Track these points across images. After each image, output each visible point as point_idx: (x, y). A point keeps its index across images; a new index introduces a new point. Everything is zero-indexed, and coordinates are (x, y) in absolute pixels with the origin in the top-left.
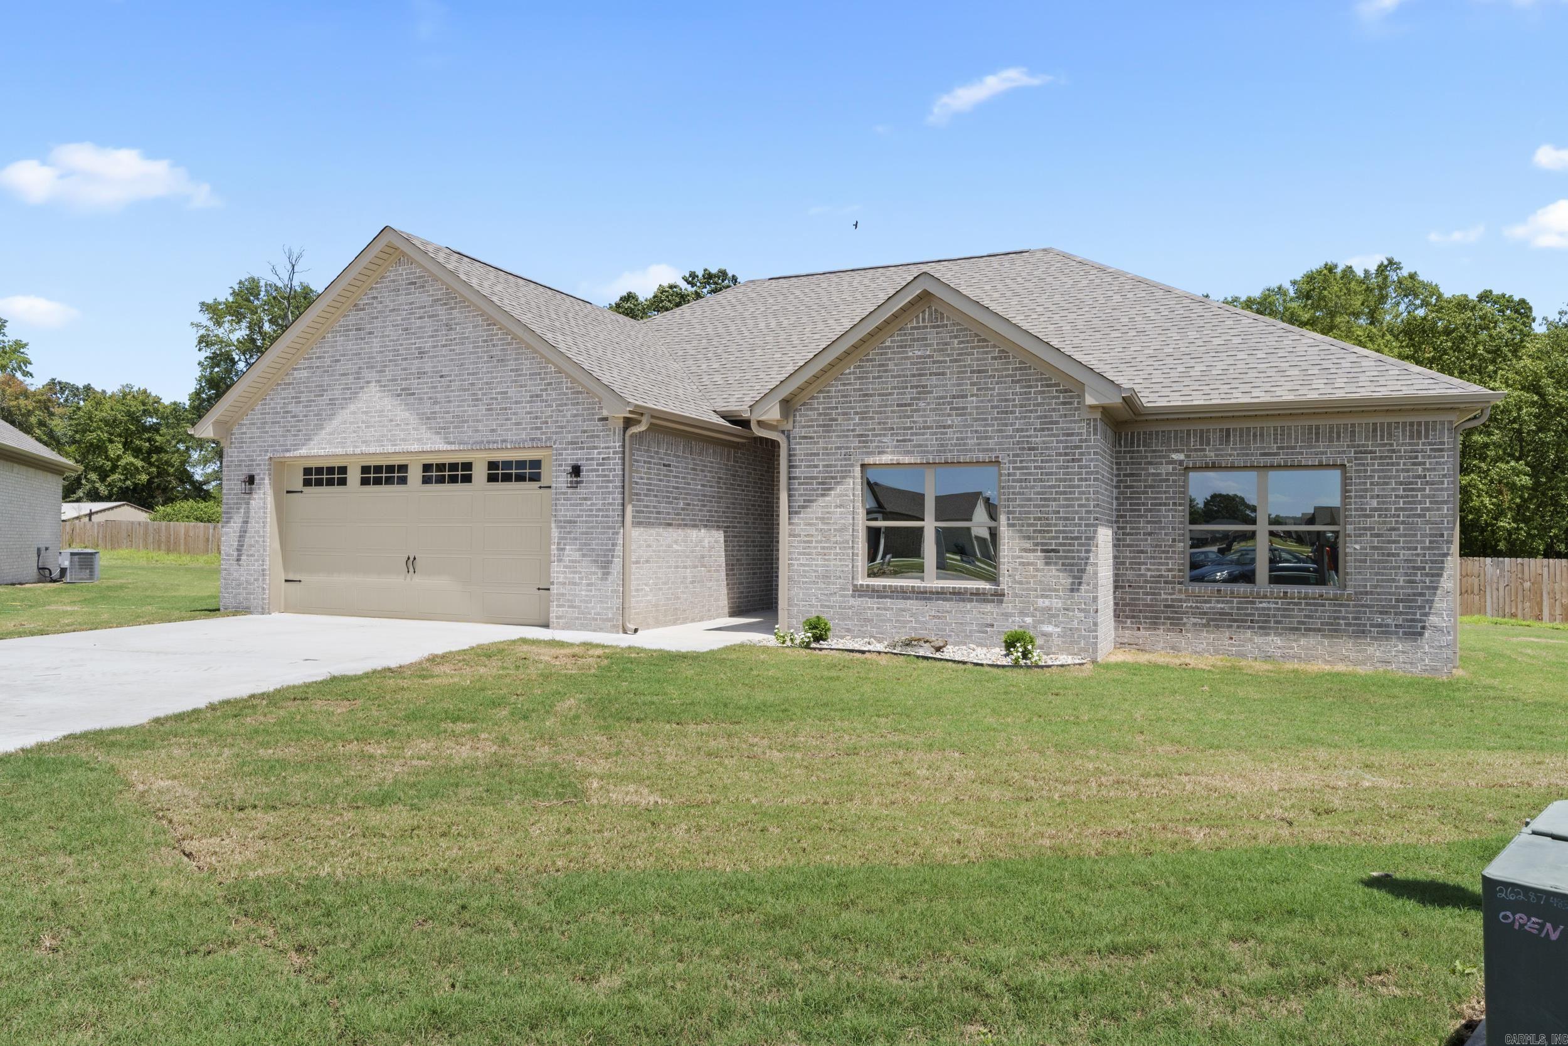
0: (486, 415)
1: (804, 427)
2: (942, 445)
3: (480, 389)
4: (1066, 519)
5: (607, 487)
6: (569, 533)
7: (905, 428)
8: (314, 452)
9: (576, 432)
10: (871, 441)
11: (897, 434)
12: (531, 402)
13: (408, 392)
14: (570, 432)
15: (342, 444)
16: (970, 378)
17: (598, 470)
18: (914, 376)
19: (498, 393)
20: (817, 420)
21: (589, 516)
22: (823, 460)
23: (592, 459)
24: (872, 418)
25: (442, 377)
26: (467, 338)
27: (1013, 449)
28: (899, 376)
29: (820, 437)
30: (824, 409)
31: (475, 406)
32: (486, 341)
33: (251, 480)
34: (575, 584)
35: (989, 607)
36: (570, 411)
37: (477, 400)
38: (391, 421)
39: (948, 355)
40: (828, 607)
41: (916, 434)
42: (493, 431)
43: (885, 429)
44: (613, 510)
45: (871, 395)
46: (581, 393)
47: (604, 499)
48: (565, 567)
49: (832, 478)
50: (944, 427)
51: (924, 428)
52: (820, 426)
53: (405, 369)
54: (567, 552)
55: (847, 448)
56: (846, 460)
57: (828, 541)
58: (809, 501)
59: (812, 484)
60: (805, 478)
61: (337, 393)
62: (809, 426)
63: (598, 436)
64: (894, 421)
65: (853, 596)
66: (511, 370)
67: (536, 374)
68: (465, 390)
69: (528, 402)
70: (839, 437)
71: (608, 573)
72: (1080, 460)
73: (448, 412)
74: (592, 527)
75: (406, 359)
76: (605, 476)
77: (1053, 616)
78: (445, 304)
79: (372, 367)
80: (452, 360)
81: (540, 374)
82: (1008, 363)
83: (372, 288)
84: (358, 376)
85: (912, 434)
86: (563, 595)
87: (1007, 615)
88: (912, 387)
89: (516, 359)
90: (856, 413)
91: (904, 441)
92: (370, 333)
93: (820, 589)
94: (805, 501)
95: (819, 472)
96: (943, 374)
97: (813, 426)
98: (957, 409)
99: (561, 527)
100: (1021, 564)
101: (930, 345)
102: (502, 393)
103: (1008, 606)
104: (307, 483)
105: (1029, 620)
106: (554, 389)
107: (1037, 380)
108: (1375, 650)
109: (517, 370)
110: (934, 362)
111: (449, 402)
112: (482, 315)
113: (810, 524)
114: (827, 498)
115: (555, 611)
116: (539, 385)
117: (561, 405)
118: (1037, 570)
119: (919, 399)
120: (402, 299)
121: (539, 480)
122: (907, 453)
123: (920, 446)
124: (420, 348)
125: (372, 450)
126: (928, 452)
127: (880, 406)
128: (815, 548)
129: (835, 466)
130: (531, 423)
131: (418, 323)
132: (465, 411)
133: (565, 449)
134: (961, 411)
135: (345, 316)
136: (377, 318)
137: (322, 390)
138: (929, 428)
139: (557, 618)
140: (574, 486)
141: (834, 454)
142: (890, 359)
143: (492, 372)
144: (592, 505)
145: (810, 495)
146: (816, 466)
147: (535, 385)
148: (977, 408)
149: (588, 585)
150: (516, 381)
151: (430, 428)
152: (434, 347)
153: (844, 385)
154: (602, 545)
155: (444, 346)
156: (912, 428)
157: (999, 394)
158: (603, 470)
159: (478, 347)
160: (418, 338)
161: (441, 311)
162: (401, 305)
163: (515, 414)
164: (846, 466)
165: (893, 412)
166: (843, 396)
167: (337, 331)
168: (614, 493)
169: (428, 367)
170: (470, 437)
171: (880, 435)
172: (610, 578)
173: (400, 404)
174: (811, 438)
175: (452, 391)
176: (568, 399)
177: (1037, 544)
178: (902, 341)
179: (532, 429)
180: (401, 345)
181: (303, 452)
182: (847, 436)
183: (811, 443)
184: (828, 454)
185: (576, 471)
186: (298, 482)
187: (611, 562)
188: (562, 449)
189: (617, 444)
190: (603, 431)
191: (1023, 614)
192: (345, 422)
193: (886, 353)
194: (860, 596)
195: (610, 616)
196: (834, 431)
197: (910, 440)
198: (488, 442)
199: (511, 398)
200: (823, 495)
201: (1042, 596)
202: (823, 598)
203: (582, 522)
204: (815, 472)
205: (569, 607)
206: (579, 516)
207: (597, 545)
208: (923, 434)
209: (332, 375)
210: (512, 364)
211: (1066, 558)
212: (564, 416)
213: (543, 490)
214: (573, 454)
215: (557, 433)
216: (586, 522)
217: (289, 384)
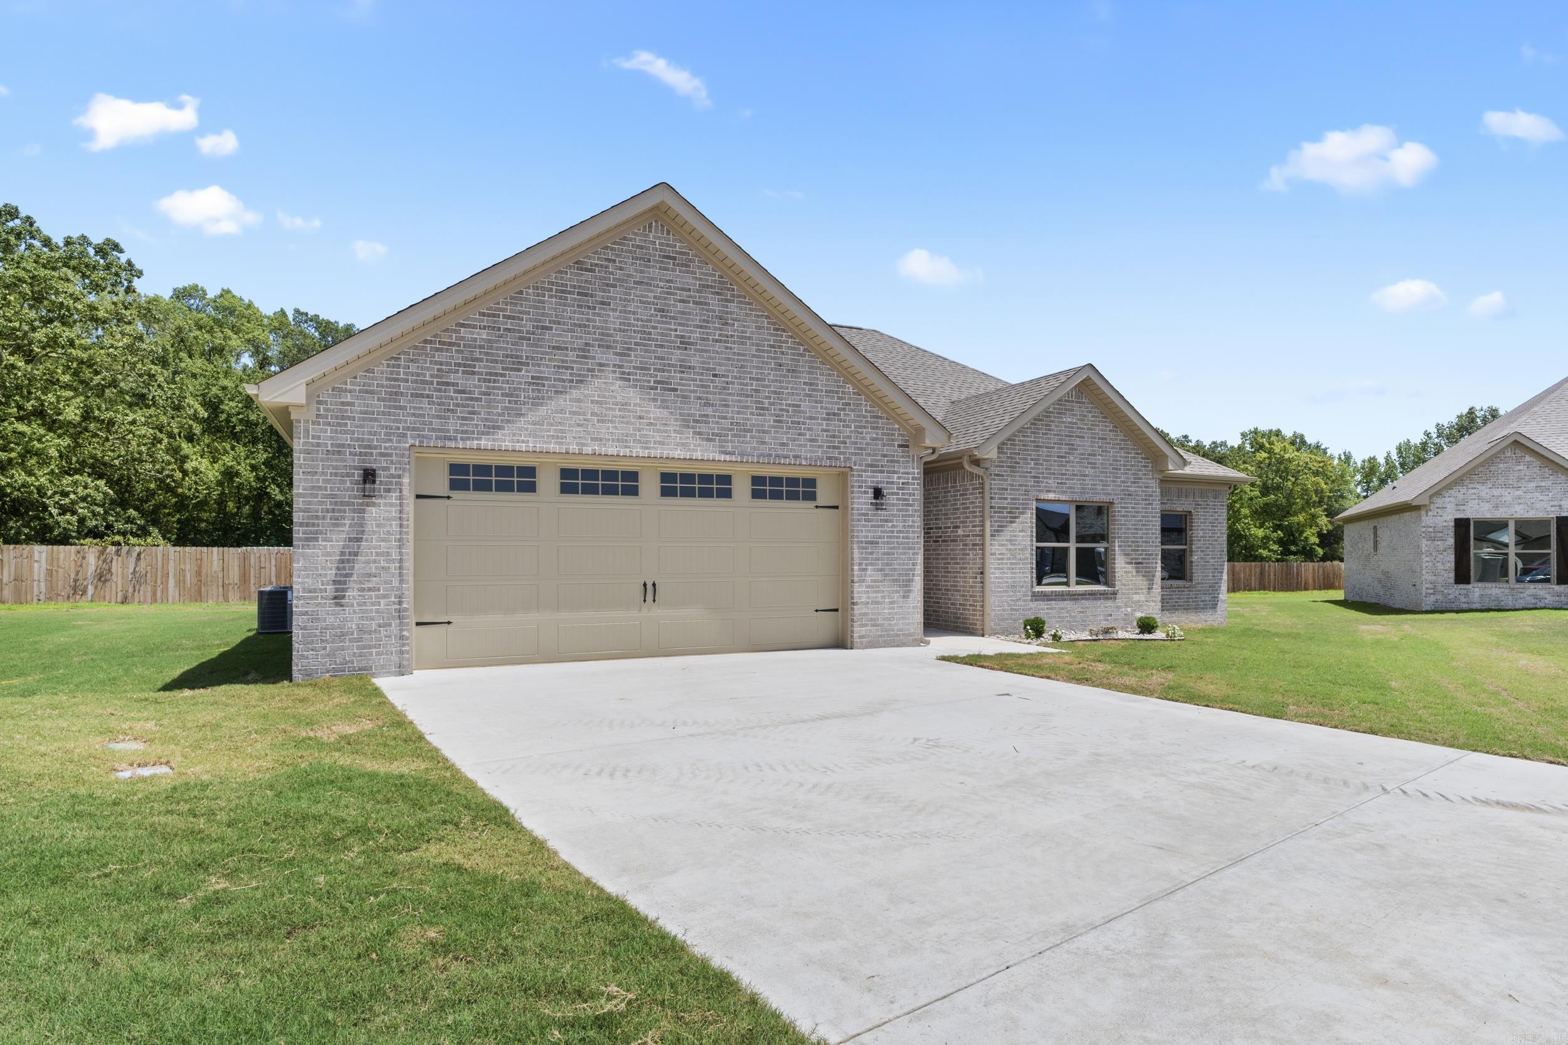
0: (775, 427)
1: (997, 466)
2: (1083, 489)
3: (767, 398)
4: (1146, 542)
5: (907, 510)
6: (871, 553)
7: (1062, 474)
8: (507, 444)
9: (876, 455)
10: (1042, 482)
11: (1057, 478)
12: (828, 419)
13: (666, 386)
14: (869, 455)
15: (559, 438)
16: (1098, 443)
17: (898, 494)
18: (1066, 436)
19: (789, 405)
20: (1006, 462)
21: (890, 537)
22: (1011, 494)
23: (892, 483)
24: (1042, 464)
25: (715, 376)
26: (749, 338)
27: (1120, 494)
28: (1058, 435)
29: (1007, 476)
30: (1011, 453)
31: (760, 415)
32: (773, 346)
33: (369, 476)
34: (877, 603)
35: (1109, 603)
36: (869, 434)
37: (763, 409)
38: (640, 417)
39: (1086, 424)
40: (1015, 610)
41: (1068, 479)
42: (783, 444)
43: (1050, 474)
44: (913, 532)
45: (1041, 447)
46: (881, 418)
47: (905, 521)
48: (867, 587)
49: (1017, 508)
50: (1085, 476)
51: (1073, 475)
52: (1008, 467)
53: (662, 358)
54: (869, 572)
55: (1026, 486)
56: (1025, 495)
57: (1015, 558)
58: (1001, 526)
59: (1003, 513)
60: (999, 508)
61: (546, 372)
62: (1000, 466)
63: (898, 462)
64: (1055, 468)
65: (1032, 601)
66: (805, 383)
67: (833, 392)
68: (747, 396)
69: (824, 419)
70: (1020, 476)
71: (909, 591)
72: (1152, 504)
73: (725, 418)
74: (893, 548)
75: (662, 346)
76: (905, 500)
77: (1141, 606)
78: (718, 294)
79: (608, 347)
80: (729, 359)
81: (837, 392)
82: (1117, 435)
83: (606, 248)
84: (584, 352)
85: (1066, 479)
86: (866, 614)
87: (1118, 607)
88: (1066, 444)
89: (809, 373)
90: (1032, 459)
91: (1062, 483)
92: (603, 303)
93: (1009, 596)
94: (999, 526)
95: (1008, 504)
96: (1084, 437)
97: (1003, 467)
98: (1091, 463)
99: (863, 548)
100: (1126, 572)
101: (1076, 415)
102: (793, 406)
103: (1120, 601)
104: (455, 485)
105: (1129, 610)
106: (853, 410)
107: (1132, 449)
108: (1202, 616)
109: (811, 384)
110: (1078, 428)
111: (726, 406)
112: (767, 317)
113: (1002, 545)
114: (1014, 525)
115: (858, 631)
116: (836, 403)
117: (860, 427)
118: (1133, 576)
119: (1069, 453)
120: (654, 272)
121: (815, 499)
122: (1064, 492)
123: (1071, 488)
124: (682, 337)
125: (612, 451)
126: (1075, 492)
127: (1047, 456)
128: (1006, 564)
129: (1019, 499)
130: (827, 441)
131: (680, 306)
132: (748, 419)
133: (865, 471)
134: (1093, 465)
135: (561, 272)
136: (615, 286)
137: (517, 364)
138: (1076, 475)
139: (860, 637)
140: (878, 507)
141: (1017, 490)
142: (1052, 421)
143: (781, 382)
144: (893, 526)
145: (1001, 522)
146: (1006, 499)
147: (832, 403)
148: (1102, 464)
149: (891, 603)
150: (810, 396)
151: (700, 433)
152: (704, 339)
153: (1024, 436)
154: (904, 564)
155: (717, 341)
156: (1066, 474)
157: (1113, 456)
158: (903, 494)
159: (763, 351)
160: (679, 324)
161: (714, 302)
162: (652, 279)
163: (809, 429)
164: (1026, 499)
165: (1055, 461)
166: (1023, 445)
167: (544, 289)
168: (913, 516)
169: (695, 361)
170: (755, 448)
171: (1047, 478)
172: (912, 595)
173: (655, 400)
174: (1002, 476)
175: (730, 394)
176: (867, 422)
177: (1132, 559)
178: (1059, 409)
179: (829, 447)
180: (655, 328)
181: (484, 443)
182: (1026, 477)
183: (1002, 480)
184: (1014, 490)
185: (878, 493)
186: (441, 486)
187: (912, 581)
188: (861, 471)
189: (916, 471)
190: (903, 457)
191: (1126, 606)
192: (562, 411)
193: (1050, 417)
194: (1036, 600)
195: (912, 631)
196: (1018, 472)
197: (1065, 484)
198: (777, 456)
199: (803, 412)
200: (1012, 522)
201: (1136, 593)
202: (1012, 603)
203: (884, 543)
204: (1005, 503)
205: (872, 625)
206: (880, 537)
207: (899, 564)
208: (1073, 479)
209: (536, 346)
210: (805, 377)
211: (1146, 567)
212: (863, 438)
213: (819, 510)
214: (874, 477)
215: (856, 454)
216: (888, 543)
217: (450, 344)
